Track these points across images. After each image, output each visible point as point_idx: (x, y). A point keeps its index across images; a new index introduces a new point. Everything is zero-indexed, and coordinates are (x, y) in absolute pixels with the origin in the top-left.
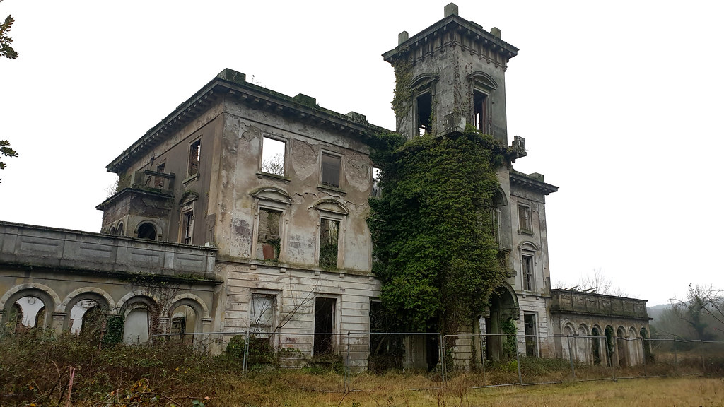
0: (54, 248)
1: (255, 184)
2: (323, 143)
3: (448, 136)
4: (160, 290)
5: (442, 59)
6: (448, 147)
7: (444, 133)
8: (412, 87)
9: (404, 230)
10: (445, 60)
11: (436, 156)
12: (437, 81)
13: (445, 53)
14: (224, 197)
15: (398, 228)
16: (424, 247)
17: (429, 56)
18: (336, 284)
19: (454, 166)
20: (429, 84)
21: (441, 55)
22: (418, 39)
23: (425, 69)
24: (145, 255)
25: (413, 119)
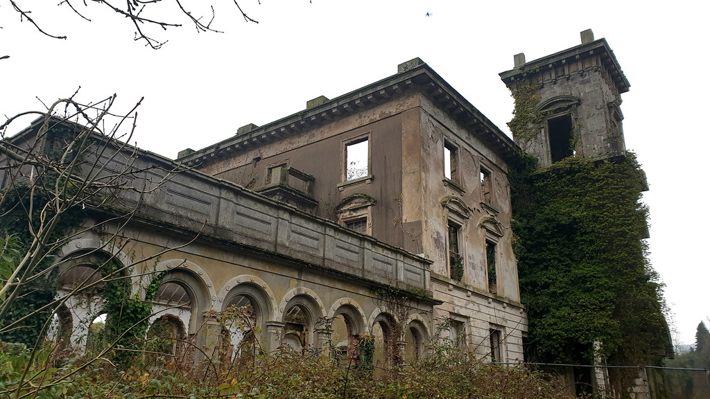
0: (316, 242)
1: (443, 192)
2: (480, 156)
3: (611, 160)
4: (398, 308)
5: (583, 83)
6: (613, 171)
7: (606, 157)
8: (543, 109)
9: (554, 258)
10: (588, 85)
11: (598, 181)
12: (579, 104)
13: (587, 77)
14: (425, 202)
15: (546, 255)
16: (595, 277)
17: (565, 80)
18: (502, 314)
19: (623, 191)
20: (569, 107)
21: (581, 79)
22: (552, 61)
23: (558, 92)
24: (382, 262)
25: (546, 141)
